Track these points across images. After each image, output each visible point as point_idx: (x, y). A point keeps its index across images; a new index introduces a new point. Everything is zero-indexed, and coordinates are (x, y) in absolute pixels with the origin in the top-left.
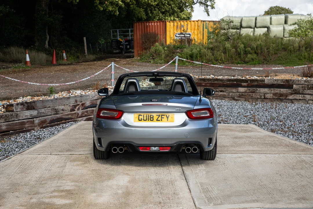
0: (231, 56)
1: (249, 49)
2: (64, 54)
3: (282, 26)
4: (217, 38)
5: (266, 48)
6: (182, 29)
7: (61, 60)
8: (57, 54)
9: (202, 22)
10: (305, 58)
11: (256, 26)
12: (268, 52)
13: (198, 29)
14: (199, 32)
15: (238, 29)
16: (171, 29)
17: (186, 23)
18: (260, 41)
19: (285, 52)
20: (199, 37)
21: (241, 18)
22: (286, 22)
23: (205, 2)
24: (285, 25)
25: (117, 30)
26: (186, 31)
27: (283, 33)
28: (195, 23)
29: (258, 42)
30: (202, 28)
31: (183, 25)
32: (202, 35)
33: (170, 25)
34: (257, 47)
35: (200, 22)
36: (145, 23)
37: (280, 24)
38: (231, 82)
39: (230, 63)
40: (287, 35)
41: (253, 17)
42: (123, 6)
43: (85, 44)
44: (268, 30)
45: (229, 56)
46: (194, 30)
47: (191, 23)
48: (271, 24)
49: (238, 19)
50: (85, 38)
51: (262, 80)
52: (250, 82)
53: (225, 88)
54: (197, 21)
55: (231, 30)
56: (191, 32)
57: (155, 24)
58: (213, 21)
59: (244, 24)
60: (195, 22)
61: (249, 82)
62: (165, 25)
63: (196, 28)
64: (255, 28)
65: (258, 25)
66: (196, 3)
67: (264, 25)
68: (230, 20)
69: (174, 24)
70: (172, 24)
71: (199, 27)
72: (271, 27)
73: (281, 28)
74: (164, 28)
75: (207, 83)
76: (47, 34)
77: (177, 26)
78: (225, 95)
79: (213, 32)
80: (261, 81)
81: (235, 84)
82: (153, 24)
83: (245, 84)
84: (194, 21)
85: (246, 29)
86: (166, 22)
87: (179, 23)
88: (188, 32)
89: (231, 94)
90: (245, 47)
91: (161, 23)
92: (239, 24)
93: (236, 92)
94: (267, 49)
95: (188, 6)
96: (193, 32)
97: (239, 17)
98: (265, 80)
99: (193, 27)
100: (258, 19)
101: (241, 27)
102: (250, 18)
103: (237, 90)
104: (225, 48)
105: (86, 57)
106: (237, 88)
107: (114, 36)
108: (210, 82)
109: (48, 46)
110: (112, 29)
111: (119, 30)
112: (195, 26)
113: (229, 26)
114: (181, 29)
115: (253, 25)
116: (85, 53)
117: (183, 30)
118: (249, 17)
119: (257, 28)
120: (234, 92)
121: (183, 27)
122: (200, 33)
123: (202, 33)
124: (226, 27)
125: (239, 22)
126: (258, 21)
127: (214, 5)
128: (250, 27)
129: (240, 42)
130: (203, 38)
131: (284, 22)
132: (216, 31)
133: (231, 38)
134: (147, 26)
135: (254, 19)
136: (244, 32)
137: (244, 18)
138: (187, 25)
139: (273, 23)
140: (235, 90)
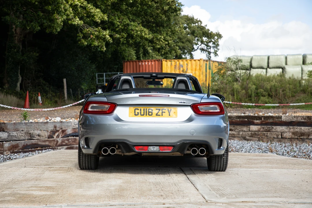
0: (240, 98)
1: (262, 90)
2: (40, 98)
3: (300, 66)
4: (223, 79)
5: (281, 90)
6: (181, 69)
7: (35, 104)
8: (30, 98)
9: (205, 61)
11: (268, 66)
12: (284, 94)
13: (200, 69)
14: (201, 73)
15: (247, 69)
16: (168, 69)
17: (186, 62)
18: (274, 81)
19: (304, 95)
20: (201, 79)
21: (251, 58)
22: (304, 63)
23: (207, 49)
24: (304, 66)
25: (103, 74)
26: (186, 72)
27: (301, 74)
28: (197, 63)
29: (271, 83)
30: (205, 68)
31: (182, 65)
32: (205, 76)
33: (167, 65)
34: (270, 89)
35: (202, 62)
36: (138, 63)
37: (298, 65)
38: (241, 120)
39: (238, 107)
40: (305, 77)
41: (265, 56)
42: (111, 41)
43: (65, 87)
44: (283, 72)
45: (237, 98)
46: (195, 70)
47: (191, 63)
48: (286, 64)
49: (247, 58)
50: (65, 80)
51: (279, 117)
52: (264, 119)
53: (234, 127)
54: (199, 60)
55: (239, 71)
56: (192, 73)
57: (149, 63)
58: (218, 62)
59: (254, 64)
60: (197, 61)
61: (263, 119)
62: (161, 65)
63: (198, 68)
64: (268, 69)
65: (270, 66)
66: (196, 50)
67: (278, 65)
68: (238, 59)
69: (171, 63)
70: (169, 63)
71: (201, 66)
72: (286, 67)
73: (299, 69)
74: (159, 68)
76: (19, 75)
77: (175, 66)
78: (234, 134)
79: (218, 73)
80: (277, 118)
81: (246, 121)
82: (146, 63)
83: (258, 121)
84: (195, 61)
85: (257, 70)
86: (162, 61)
87: (178, 63)
88: (189, 73)
89: (241, 133)
90: (257, 89)
91: (157, 62)
92: (249, 64)
93: (247, 130)
94: (283, 91)
95: (186, 53)
96: (194, 72)
97: (249, 57)
98: (282, 117)
99: (194, 67)
100: (270, 58)
101: (251, 66)
102: (262, 57)
103: (249, 129)
104: (233, 90)
105: (66, 102)
106: (249, 126)
107: (99, 81)
109: (19, 89)
110: (98, 73)
111: (105, 74)
112: (196, 65)
113: (236, 66)
114: (179, 69)
115: (265, 65)
116: (64, 97)
117: (183, 71)
118: (260, 56)
119: (270, 68)
120: (245, 131)
121: (182, 67)
122: (203, 75)
123: (204, 74)
124: (234, 67)
125: (248, 62)
126: (270, 61)
127: (217, 51)
128: (262, 68)
129: (251, 83)
130: (206, 80)
131: (301, 62)
132: (222, 72)
133: (239, 79)
134: (139, 66)
135: (266, 58)
136: (254, 72)
137: (254, 57)
138: (187, 64)
139: (288, 63)
140: (246, 129)
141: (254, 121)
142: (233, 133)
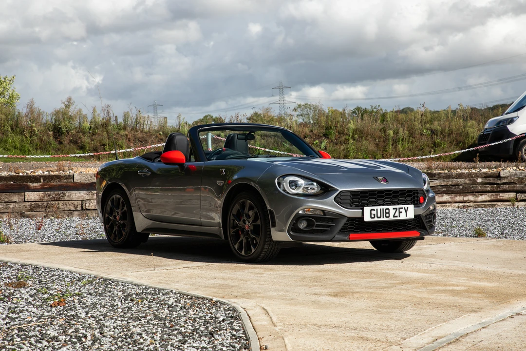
10: (15, 148)
38: (2, 183)
51: (69, 176)
52: (44, 180)
61: (42, 180)
80: (67, 179)
81: (12, 184)
83: (35, 184)
89: (11, 206)
98: (75, 176)
103: (23, 197)
106: (23, 194)
120: (16, 202)
140: (19, 198)
141: (29, 184)
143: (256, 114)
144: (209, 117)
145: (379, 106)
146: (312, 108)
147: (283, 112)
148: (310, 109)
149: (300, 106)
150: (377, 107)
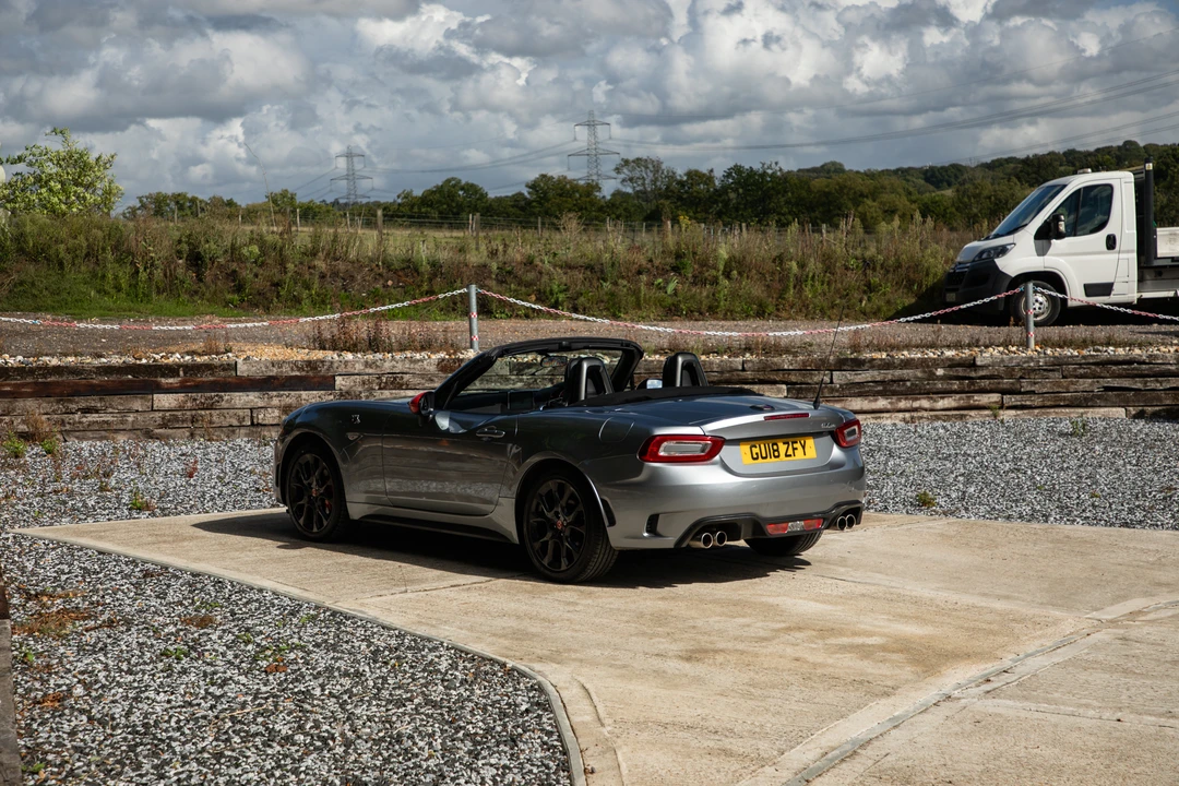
38: (114, 377)
51: (228, 365)
52: (185, 373)
53: (99, 400)
61: (181, 373)
75: (23, 385)
78: (106, 422)
80: (224, 370)
81: (129, 381)
83: (171, 380)
89: (131, 418)
93: (145, 408)
98: (239, 366)
103: (150, 403)
106: (150, 397)
108: (29, 380)
120: (137, 411)
140: (142, 405)
141: (159, 379)
142: (106, 419)
143: (544, 176)
144: (453, 182)
145: (776, 163)
146: (650, 166)
147: (595, 171)
148: (647, 168)
149: (626, 162)
150: (773, 165)
